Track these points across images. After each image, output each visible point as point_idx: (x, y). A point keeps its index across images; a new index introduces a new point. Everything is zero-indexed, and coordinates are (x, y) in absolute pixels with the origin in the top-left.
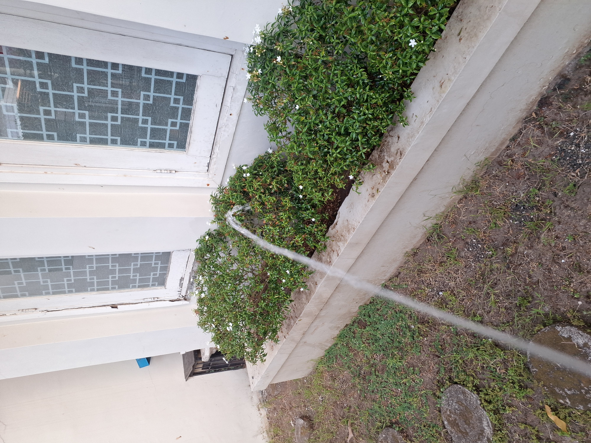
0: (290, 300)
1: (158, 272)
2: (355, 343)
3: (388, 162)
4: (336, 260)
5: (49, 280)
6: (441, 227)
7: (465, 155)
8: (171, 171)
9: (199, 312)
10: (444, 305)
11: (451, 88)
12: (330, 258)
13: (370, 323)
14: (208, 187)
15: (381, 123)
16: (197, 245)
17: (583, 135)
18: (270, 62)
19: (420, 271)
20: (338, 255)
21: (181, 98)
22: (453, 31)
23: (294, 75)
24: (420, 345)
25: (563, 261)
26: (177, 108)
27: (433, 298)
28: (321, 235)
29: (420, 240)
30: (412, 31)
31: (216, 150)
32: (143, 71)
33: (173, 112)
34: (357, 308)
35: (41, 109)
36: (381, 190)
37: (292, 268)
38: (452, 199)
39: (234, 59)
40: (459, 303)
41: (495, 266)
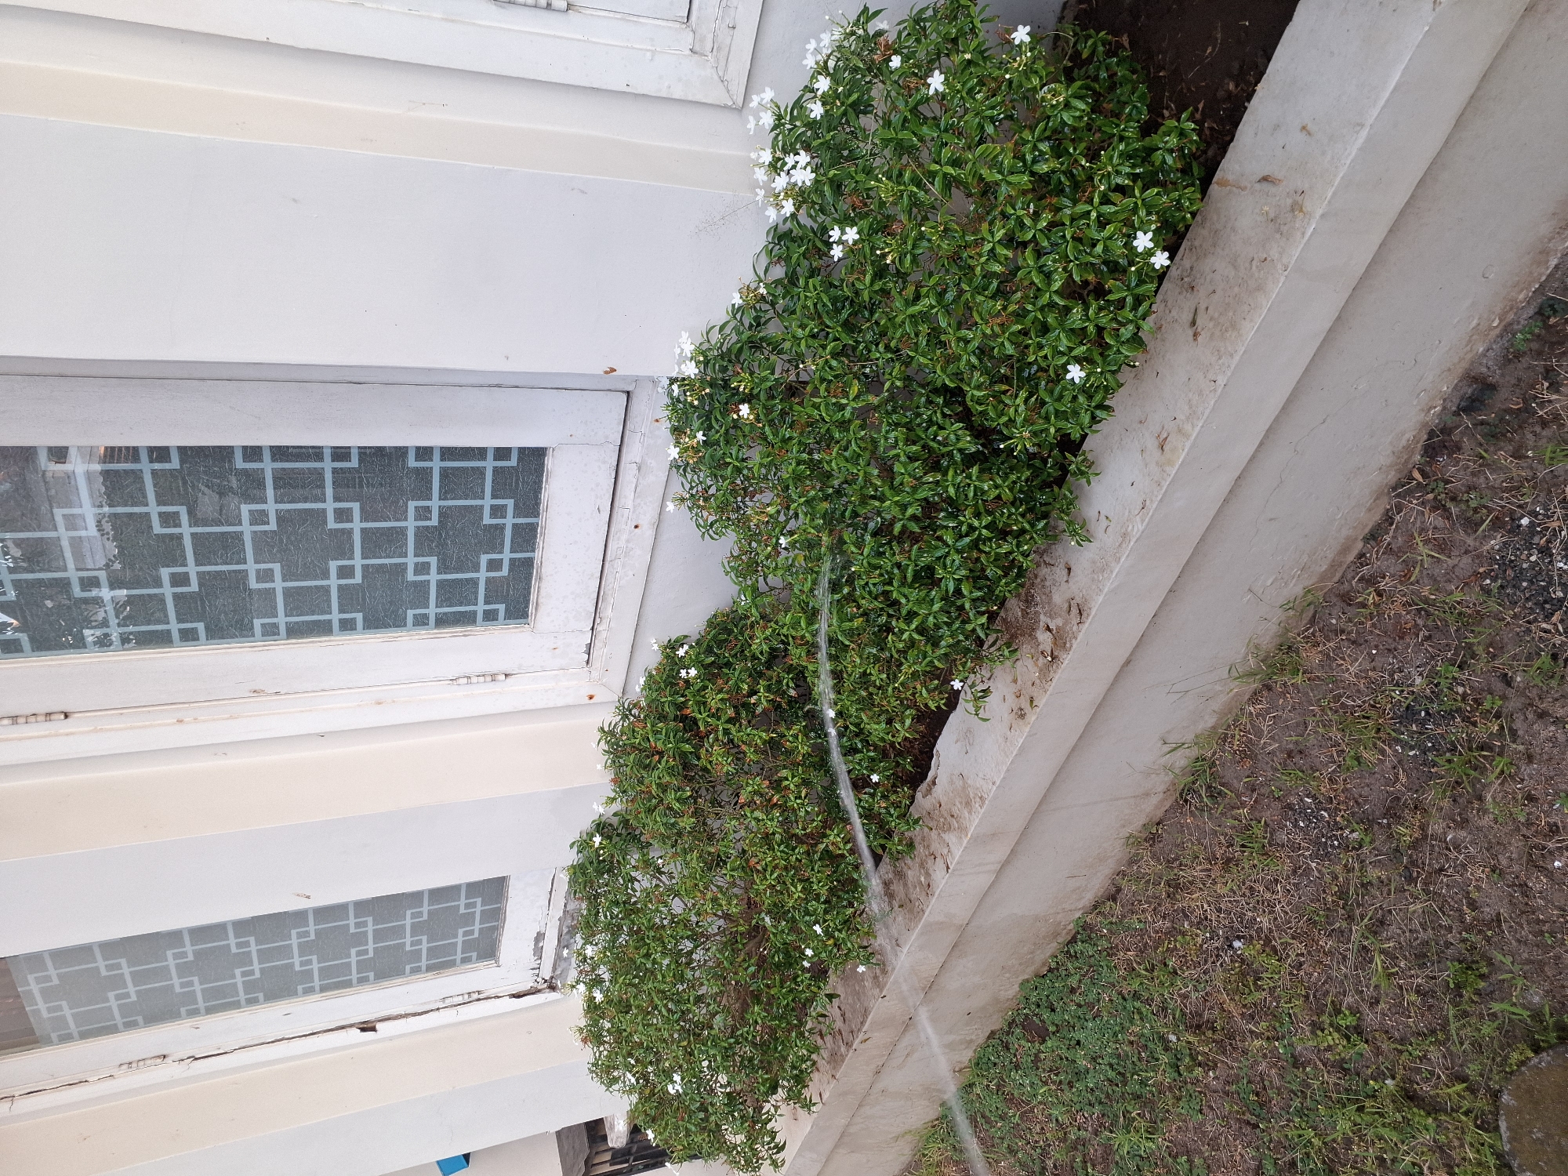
0: (827, 995)
1: (477, 927)
2: (1021, 1082)
3: (1048, 629)
4: (944, 881)
5: (196, 979)
6: (1213, 764)
7: (1250, 590)
8: (494, 677)
9: (593, 1036)
10: (1251, 979)
11: (1188, 454)
12: (928, 875)
13: (1057, 1026)
14: (592, 701)
15: (1018, 546)
16: (572, 857)
17: (1555, 525)
18: (725, 413)
19: (1175, 886)
20: (948, 868)
21: (510, 503)
22: (1174, 313)
23: (786, 441)
24: (1200, 1092)
25: (1557, 864)
26: (501, 528)
27: (1217, 956)
28: (897, 818)
29: (1162, 802)
30: (1070, 341)
31: (607, 612)
32: (411, 455)
33: (492, 538)
34: (1016, 988)
35: (165, 573)
36: (1041, 702)
37: (828, 917)
38: (1231, 694)
39: (634, 401)
40: (1291, 974)
41: (1373, 873)
